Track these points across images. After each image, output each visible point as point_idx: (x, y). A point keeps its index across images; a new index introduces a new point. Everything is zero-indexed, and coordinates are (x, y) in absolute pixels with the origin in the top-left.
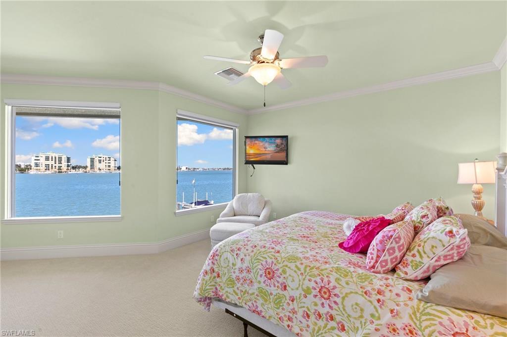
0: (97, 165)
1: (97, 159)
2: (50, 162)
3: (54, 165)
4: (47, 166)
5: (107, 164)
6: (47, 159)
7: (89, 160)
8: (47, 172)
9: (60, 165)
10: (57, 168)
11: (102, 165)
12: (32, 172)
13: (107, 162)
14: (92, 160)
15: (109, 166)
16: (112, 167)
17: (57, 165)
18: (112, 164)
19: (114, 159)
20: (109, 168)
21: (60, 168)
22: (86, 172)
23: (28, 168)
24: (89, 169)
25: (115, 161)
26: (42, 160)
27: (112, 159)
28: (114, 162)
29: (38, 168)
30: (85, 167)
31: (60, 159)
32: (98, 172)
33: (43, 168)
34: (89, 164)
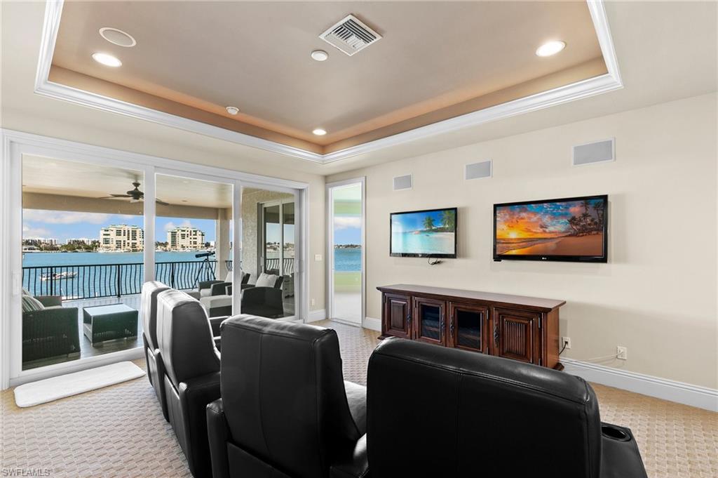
0: (180, 241)
1: (179, 233)
2: (122, 238)
3: (127, 241)
4: (118, 242)
5: (192, 240)
6: (119, 233)
7: (169, 235)
8: (119, 251)
9: (134, 241)
10: (131, 245)
11: (186, 242)
12: (101, 251)
13: (192, 237)
14: (174, 235)
15: (195, 243)
16: (199, 244)
17: (131, 241)
18: (199, 240)
19: (200, 233)
20: (195, 245)
21: (134, 245)
22: (166, 251)
23: (95, 245)
24: (169, 246)
25: (203, 235)
26: (113, 235)
27: (199, 233)
28: (201, 237)
29: (108, 245)
30: (165, 244)
31: (134, 233)
32: (181, 250)
33: (114, 245)
34: (169, 241)
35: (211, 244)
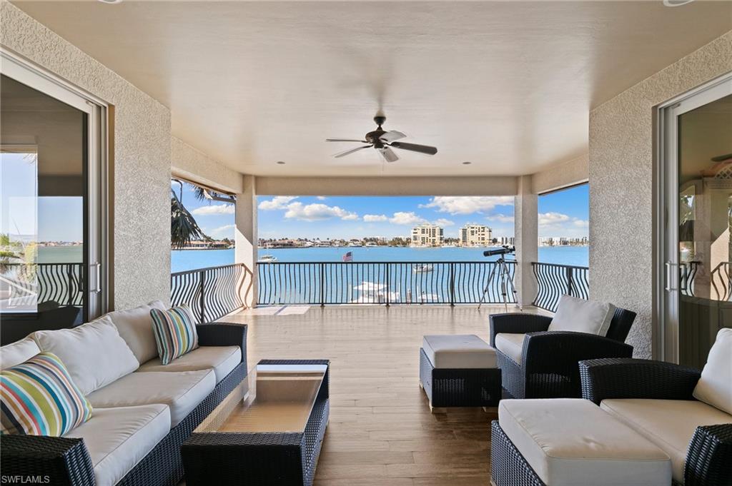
0: (470, 238)
1: (469, 230)
2: (426, 235)
3: (429, 238)
4: (423, 238)
5: (481, 236)
6: (423, 231)
7: (461, 232)
8: (424, 246)
9: (434, 238)
10: (432, 241)
11: (475, 238)
12: (412, 245)
13: (481, 233)
14: (464, 232)
15: (483, 239)
16: (486, 241)
17: (432, 238)
18: (487, 237)
19: (488, 230)
20: (483, 241)
21: (434, 242)
22: (458, 246)
23: (408, 241)
24: (461, 242)
25: (490, 231)
26: (419, 233)
27: (486, 229)
28: (488, 233)
29: (416, 241)
30: (457, 241)
31: (434, 230)
32: (471, 246)
33: (420, 241)
34: (461, 238)
35: (498, 241)
